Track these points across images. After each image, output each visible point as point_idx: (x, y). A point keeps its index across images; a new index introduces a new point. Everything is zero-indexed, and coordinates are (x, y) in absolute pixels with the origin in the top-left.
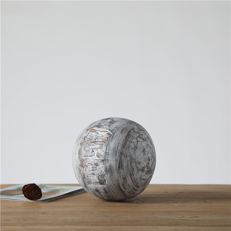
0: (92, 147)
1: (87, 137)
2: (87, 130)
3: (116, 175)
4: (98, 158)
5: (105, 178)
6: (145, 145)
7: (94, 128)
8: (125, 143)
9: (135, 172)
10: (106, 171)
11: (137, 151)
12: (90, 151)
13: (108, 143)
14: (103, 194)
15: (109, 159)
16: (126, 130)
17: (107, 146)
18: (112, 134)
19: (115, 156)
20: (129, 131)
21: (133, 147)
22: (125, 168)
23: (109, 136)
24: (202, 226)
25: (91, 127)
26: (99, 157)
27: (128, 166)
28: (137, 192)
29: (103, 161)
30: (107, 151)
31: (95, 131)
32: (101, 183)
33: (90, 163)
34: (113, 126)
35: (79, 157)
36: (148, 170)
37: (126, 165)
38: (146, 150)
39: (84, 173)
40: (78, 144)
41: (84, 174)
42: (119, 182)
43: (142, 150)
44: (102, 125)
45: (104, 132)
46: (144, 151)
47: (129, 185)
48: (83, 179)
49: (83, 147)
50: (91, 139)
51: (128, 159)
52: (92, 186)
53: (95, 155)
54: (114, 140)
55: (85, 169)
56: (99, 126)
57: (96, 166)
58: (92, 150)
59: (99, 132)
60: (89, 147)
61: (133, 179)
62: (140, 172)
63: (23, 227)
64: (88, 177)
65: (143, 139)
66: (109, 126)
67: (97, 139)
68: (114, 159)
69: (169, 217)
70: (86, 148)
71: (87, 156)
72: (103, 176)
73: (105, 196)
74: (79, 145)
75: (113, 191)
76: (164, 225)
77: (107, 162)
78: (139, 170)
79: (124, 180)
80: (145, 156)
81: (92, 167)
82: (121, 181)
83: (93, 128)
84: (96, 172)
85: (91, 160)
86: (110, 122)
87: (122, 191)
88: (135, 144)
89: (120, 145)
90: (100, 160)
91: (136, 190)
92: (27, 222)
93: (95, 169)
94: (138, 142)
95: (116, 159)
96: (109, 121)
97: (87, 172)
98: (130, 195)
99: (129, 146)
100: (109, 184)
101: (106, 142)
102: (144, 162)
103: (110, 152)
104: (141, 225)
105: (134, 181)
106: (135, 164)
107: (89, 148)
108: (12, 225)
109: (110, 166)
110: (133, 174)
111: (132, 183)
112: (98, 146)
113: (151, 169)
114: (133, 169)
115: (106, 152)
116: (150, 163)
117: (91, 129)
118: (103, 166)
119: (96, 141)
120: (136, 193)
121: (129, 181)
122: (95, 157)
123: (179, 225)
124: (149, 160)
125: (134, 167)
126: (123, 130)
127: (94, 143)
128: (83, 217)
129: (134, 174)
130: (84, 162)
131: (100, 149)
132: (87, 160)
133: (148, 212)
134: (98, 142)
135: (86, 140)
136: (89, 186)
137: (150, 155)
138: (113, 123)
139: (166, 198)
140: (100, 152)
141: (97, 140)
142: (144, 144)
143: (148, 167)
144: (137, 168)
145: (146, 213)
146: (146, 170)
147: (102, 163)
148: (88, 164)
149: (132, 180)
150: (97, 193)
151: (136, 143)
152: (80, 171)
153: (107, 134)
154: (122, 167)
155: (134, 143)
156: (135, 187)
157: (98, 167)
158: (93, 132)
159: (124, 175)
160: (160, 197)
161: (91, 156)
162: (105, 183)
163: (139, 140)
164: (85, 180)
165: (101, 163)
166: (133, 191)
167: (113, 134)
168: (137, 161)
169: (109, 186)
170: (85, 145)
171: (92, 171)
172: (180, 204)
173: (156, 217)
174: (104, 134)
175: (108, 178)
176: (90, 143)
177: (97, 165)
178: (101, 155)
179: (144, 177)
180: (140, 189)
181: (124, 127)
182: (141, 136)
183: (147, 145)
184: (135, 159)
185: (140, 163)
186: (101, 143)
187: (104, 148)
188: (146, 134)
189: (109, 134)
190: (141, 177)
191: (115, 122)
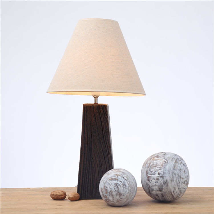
0: (154, 169)
1: (151, 163)
2: (150, 159)
4: (159, 176)
5: (163, 187)
7: (155, 158)
8: (174, 167)
9: (180, 184)
10: (164, 183)
11: (181, 171)
12: (153, 171)
13: (165, 166)
14: (160, 197)
15: (166, 176)
16: (174, 159)
17: (164, 168)
19: (169, 174)
20: (176, 160)
21: (179, 169)
22: (175, 181)
25: (152, 157)
27: (176, 180)
28: (180, 196)
30: (164, 171)
31: (155, 160)
32: (160, 190)
35: (147, 175)
38: (186, 171)
40: (145, 168)
42: (171, 190)
43: (183, 171)
44: (160, 156)
45: (161, 160)
46: (184, 172)
47: (176, 192)
48: (149, 188)
49: (149, 169)
50: (153, 164)
51: (177, 176)
52: (154, 193)
53: (157, 174)
54: (168, 165)
55: (150, 182)
56: (157, 157)
58: (155, 171)
59: (158, 160)
61: (179, 188)
62: (183, 184)
64: (152, 187)
66: (164, 157)
68: (168, 176)
70: (151, 170)
71: (152, 175)
72: (162, 186)
74: (146, 168)
75: (167, 196)
77: (165, 178)
79: (174, 189)
80: (185, 175)
81: (155, 181)
84: (157, 184)
85: (154, 177)
86: (164, 154)
87: (172, 195)
89: (172, 168)
91: (180, 195)
93: (157, 182)
95: (170, 176)
96: (163, 154)
97: (151, 184)
98: (176, 198)
99: (177, 169)
100: (165, 191)
101: (163, 166)
102: (185, 178)
103: (166, 172)
106: (180, 179)
109: (166, 180)
111: (178, 190)
112: (158, 168)
115: (164, 172)
116: (188, 179)
118: (162, 180)
121: (177, 190)
124: (187, 177)
125: (180, 181)
126: (172, 159)
127: (156, 167)
130: (149, 178)
131: (160, 170)
132: (152, 177)
135: (150, 165)
136: (152, 192)
137: (188, 174)
140: (160, 172)
141: (157, 165)
142: (184, 167)
143: (187, 181)
146: (186, 183)
148: (152, 179)
151: (180, 167)
152: (147, 183)
154: (173, 180)
156: (180, 193)
157: (159, 181)
158: (154, 160)
159: (174, 186)
161: (154, 175)
162: (163, 190)
163: (182, 165)
166: (178, 195)
171: (155, 183)
175: (165, 187)
176: (153, 167)
177: (158, 179)
178: (161, 174)
179: (184, 187)
180: (182, 194)
181: (173, 157)
182: (182, 163)
183: (186, 168)
184: (180, 176)
185: (183, 179)
186: (160, 167)
187: (162, 170)
188: (184, 162)
189: (165, 161)
190: (183, 187)
191: (167, 154)
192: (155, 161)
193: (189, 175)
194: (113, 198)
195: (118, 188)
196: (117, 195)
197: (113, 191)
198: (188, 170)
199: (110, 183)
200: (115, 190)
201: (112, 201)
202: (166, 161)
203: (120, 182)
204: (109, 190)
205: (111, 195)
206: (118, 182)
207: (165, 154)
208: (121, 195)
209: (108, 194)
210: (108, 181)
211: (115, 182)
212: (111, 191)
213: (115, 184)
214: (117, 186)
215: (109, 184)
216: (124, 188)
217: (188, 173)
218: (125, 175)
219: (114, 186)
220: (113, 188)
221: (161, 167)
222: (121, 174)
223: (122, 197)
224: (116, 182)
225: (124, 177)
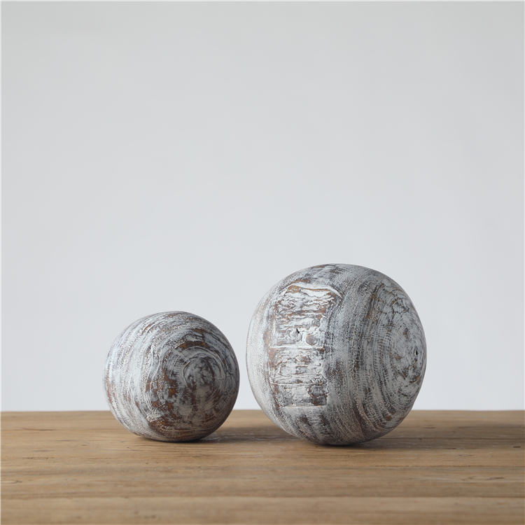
0: (294, 323)
1: (282, 302)
2: (281, 289)
3: (350, 383)
4: (310, 347)
5: (326, 390)
6: (409, 321)
7: (297, 285)
8: (368, 314)
9: (390, 378)
10: (328, 373)
11: (394, 331)
12: (290, 331)
13: (332, 313)
14: (317, 427)
15: (335, 347)
16: (368, 286)
17: (330, 319)
18: (339, 295)
19: (347, 340)
20: (376, 289)
21: (385, 322)
22: (368, 368)
23: (333, 298)
24: (511, 497)
25: (288, 282)
26: (312, 344)
27: (375, 362)
28: (389, 424)
29: (322, 351)
30: (331, 331)
31: (299, 290)
32: (316, 401)
33: (292, 357)
34: (340, 279)
35: (266, 345)
36: (415, 374)
37: (372, 361)
38: (411, 331)
39: (276, 380)
40: (262, 320)
41: (277, 382)
42: (355, 398)
43: (402, 330)
44: (315, 276)
45: (321, 292)
46: (406, 332)
47: (375, 407)
48: (274, 394)
49: (274, 324)
50: (292, 306)
51: (376, 347)
52: (294, 410)
53: (304, 339)
54: (345, 307)
55: (279, 372)
56: (307, 280)
57: (306, 364)
58: (295, 330)
59: (309, 292)
60: (287, 323)
61: (384, 393)
62: (400, 378)
63: (127, 500)
64: (285, 388)
65: (403, 307)
66: (331, 279)
67: (307, 305)
68: (345, 348)
69: (440, 479)
70: (282, 326)
71: (285, 344)
72: (320, 385)
73: (322, 433)
74: (265, 320)
75: (340, 420)
76: (429, 495)
77: (331, 353)
78: (397, 373)
79: (366, 394)
80: (409, 344)
81: (297, 367)
82: (360, 397)
83: (293, 284)
84: (305, 378)
85: (293, 351)
86: (332, 271)
87: (361, 419)
88: (388, 318)
89: (358, 318)
90: (315, 350)
91: (389, 419)
92: (134, 489)
93: (303, 369)
94: (393, 312)
95: (350, 348)
96: (327, 269)
97: (283, 378)
98: (374, 429)
99: (377, 321)
100: (333, 402)
101: (327, 310)
102: (407, 356)
103: (337, 332)
104: (380, 495)
105: (387, 398)
106: (389, 359)
107: (287, 325)
108: (102, 495)
109: (337, 363)
110: (385, 381)
111: (382, 401)
112: (308, 321)
113: (419, 374)
114: (386, 371)
115: (328, 333)
116: (419, 361)
117: (289, 285)
118: (322, 362)
119: (303, 309)
120: (387, 426)
121: (377, 398)
122: (304, 344)
123: (462, 496)
124: (417, 353)
125: (388, 366)
126: (361, 286)
127: (300, 315)
128: (254, 478)
129: (387, 381)
130: (276, 356)
131: (315, 327)
132: (285, 351)
133: (395, 468)
134: (308, 311)
135: (280, 310)
136: (287, 409)
137: (418, 343)
138: (338, 273)
139: (431, 438)
140: (314, 333)
141: (305, 308)
142: (406, 318)
143: (415, 367)
144: (394, 368)
145: (390, 470)
146: (411, 373)
147: (320, 357)
148: (286, 360)
149: (382, 394)
150: (303, 426)
151: (391, 315)
152: (267, 376)
153: (328, 294)
154: (362, 364)
155: (386, 314)
156: (388, 412)
157: (310, 366)
158: (294, 292)
159: (367, 383)
160: (418, 436)
161: (294, 342)
162: (324, 400)
163: (396, 308)
164: (277, 396)
165: (317, 357)
166: (383, 419)
167: (340, 293)
168: (393, 353)
169: (334, 408)
170: (278, 319)
171: (296, 376)
172: (462, 452)
173: (411, 479)
174: (321, 294)
175: (332, 388)
176: (290, 315)
177: (307, 361)
178: (317, 340)
179: (406, 391)
180: (397, 416)
181: (364, 280)
182: (399, 301)
183: (413, 321)
184: (390, 349)
185: (399, 358)
186: (315, 314)
187: (323, 325)
188: (407, 298)
189: (333, 295)
190: (400, 390)
191: (341, 270)
192: (297, 295)
193: (424, 347)
194: (195, 409)
195: (213, 373)
196: (208, 397)
197: (198, 384)
198: (420, 328)
199: (186, 359)
200: (203, 383)
201: (186, 419)
202: (336, 292)
203: (217, 355)
204: (183, 381)
205: (190, 399)
206: (211, 354)
207: (336, 270)
208: (220, 397)
209: (180, 395)
210: (176, 352)
211: (202, 353)
212: (189, 385)
213: (202, 362)
214: (208, 367)
215: (182, 361)
216: (228, 375)
217: (422, 340)
219: (201, 368)
220: (199, 375)
221: (319, 317)
223: (220, 404)
224: (205, 352)
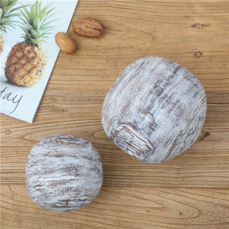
0: (126, 146)
1: (120, 133)
2: (119, 123)
8: (169, 154)
13: (148, 155)
17: (146, 157)
18: (152, 148)
23: (148, 149)
31: (128, 131)
34: (154, 137)
44: (140, 127)
50: (125, 138)
54: (155, 155)
56: (134, 127)
58: (127, 149)
59: (135, 137)
66: (149, 135)
83: (126, 125)
86: (151, 127)
101: (145, 153)
112: (134, 151)
119: (131, 144)
126: (167, 142)
127: (129, 146)
134: (134, 147)
138: (153, 130)
153: (146, 145)
170: (117, 139)
174: (142, 143)
176: (124, 142)
218: (82, 194)
221: (140, 153)
222: (72, 195)
225: (80, 198)
